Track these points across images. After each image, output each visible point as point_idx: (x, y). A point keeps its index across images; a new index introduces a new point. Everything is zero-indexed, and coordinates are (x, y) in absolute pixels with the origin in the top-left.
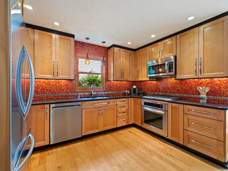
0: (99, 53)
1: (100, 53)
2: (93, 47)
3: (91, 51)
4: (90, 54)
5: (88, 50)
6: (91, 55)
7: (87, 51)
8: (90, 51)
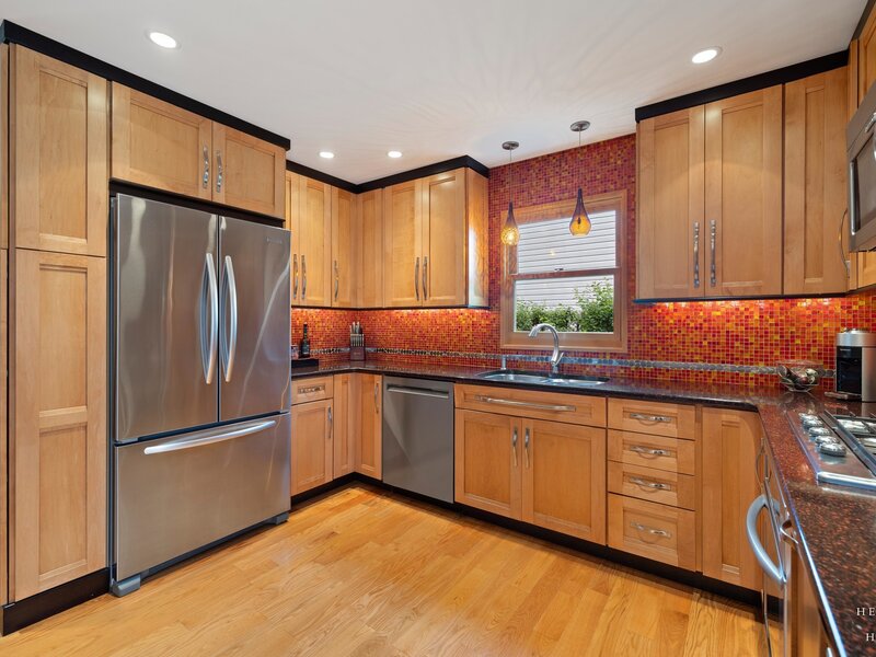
0: (594, 180)
1: (598, 177)
2: (563, 164)
3: (557, 182)
4: (551, 195)
5: (543, 183)
6: (557, 197)
7: (539, 188)
8: (552, 186)
